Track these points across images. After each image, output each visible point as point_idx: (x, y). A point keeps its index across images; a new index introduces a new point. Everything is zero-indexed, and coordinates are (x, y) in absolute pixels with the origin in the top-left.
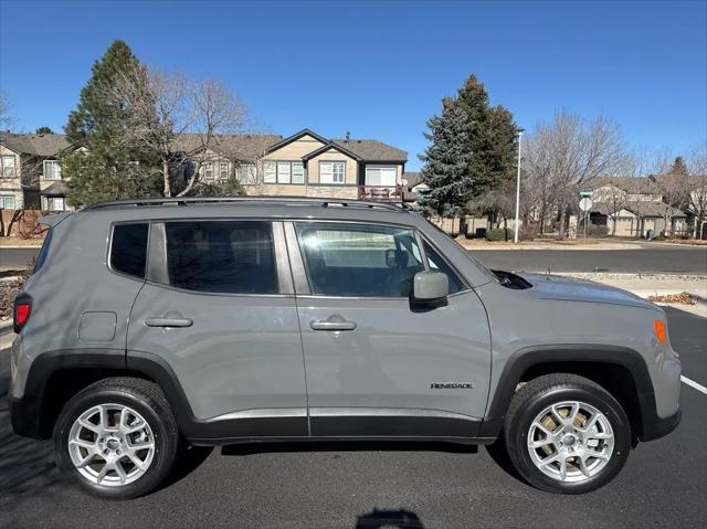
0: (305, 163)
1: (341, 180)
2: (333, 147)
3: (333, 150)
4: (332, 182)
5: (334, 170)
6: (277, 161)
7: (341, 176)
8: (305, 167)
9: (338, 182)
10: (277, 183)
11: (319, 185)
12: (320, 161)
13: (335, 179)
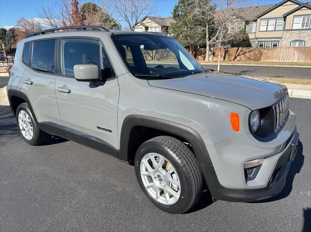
0: (285, 17)
1: (306, 26)
2: (304, 6)
3: (304, 8)
4: (301, 28)
5: (303, 21)
6: (268, 19)
7: (307, 23)
8: (284, 21)
9: (305, 28)
10: (267, 31)
11: (292, 30)
12: (294, 16)
13: (303, 26)
